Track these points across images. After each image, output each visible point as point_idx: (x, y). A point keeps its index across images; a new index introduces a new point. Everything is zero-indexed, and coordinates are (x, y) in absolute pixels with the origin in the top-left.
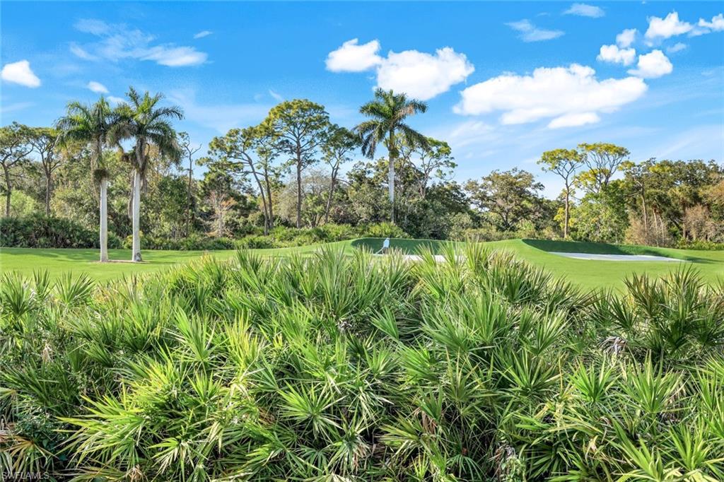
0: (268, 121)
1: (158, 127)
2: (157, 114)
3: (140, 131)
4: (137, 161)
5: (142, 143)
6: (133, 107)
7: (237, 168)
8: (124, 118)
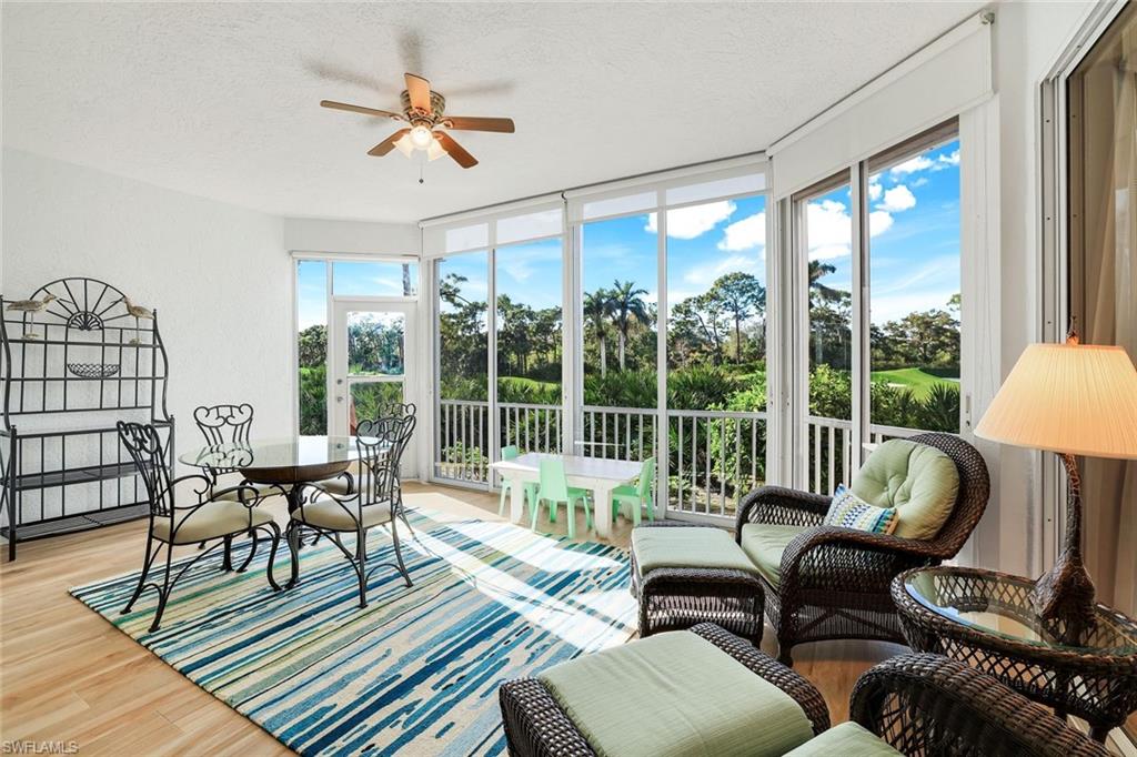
0: (712, 290)
1: (633, 302)
2: (632, 295)
3: (623, 306)
4: (623, 325)
5: (624, 313)
6: (617, 289)
7: (693, 324)
8: (614, 298)
